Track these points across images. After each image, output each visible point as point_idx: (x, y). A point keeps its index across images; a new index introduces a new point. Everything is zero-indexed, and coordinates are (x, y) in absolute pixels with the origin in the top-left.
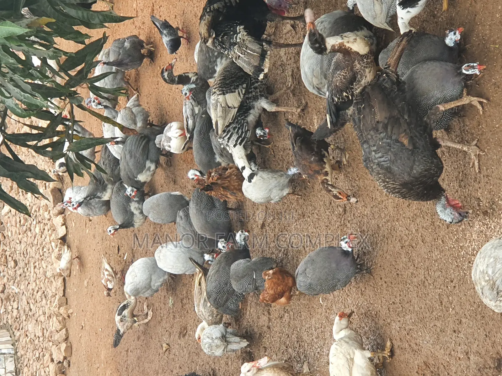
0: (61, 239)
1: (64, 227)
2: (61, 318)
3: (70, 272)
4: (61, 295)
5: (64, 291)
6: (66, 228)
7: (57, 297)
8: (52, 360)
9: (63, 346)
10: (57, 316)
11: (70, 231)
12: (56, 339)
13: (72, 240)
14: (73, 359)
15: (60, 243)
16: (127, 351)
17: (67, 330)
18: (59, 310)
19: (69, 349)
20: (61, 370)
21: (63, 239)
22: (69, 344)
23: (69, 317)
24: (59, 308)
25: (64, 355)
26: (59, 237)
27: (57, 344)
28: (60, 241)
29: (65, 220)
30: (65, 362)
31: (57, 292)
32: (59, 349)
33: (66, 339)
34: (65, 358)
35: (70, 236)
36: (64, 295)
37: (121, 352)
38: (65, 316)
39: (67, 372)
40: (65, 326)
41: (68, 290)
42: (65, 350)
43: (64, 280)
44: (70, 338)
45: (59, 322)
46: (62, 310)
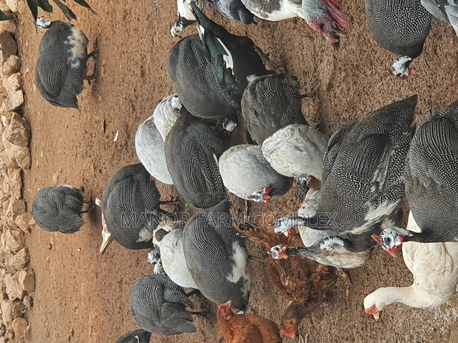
0: (16, 110)
1: (20, 92)
2: (18, 233)
3: (31, 162)
4: (18, 197)
5: (22, 191)
6: (24, 94)
7: (12, 200)
8: (6, 297)
9: (22, 275)
10: (12, 229)
11: (30, 99)
12: (11, 264)
13: (32, 112)
14: (37, 296)
15: (15, 117)
16: (120, 282)
17: (27, 251)
18: (14, 219)
19: (31, 279)
20: (19, 312)
21: (20, 111)
22: (31, 272)
23: (30, 230)
24: (14, 217)
25: (23, 288)
26: (13, 108)
27: (13, 272)
28: (14, 114)
29: (21, 81)
30: (25, 301)
31: (11, 193)
32: (16, 279)
33: (26, 265)
34: (25, 293)
35: (29, 106)
36: (22, 198)
37: (110, 285)
38: (24, 229)
39: (29, 314)
40: (23, 245)
41: (28, 190)
42: (25, 282)
43: (22, 173)
44: (32, 264)
45: (16, 239)
46: (19, 220)
